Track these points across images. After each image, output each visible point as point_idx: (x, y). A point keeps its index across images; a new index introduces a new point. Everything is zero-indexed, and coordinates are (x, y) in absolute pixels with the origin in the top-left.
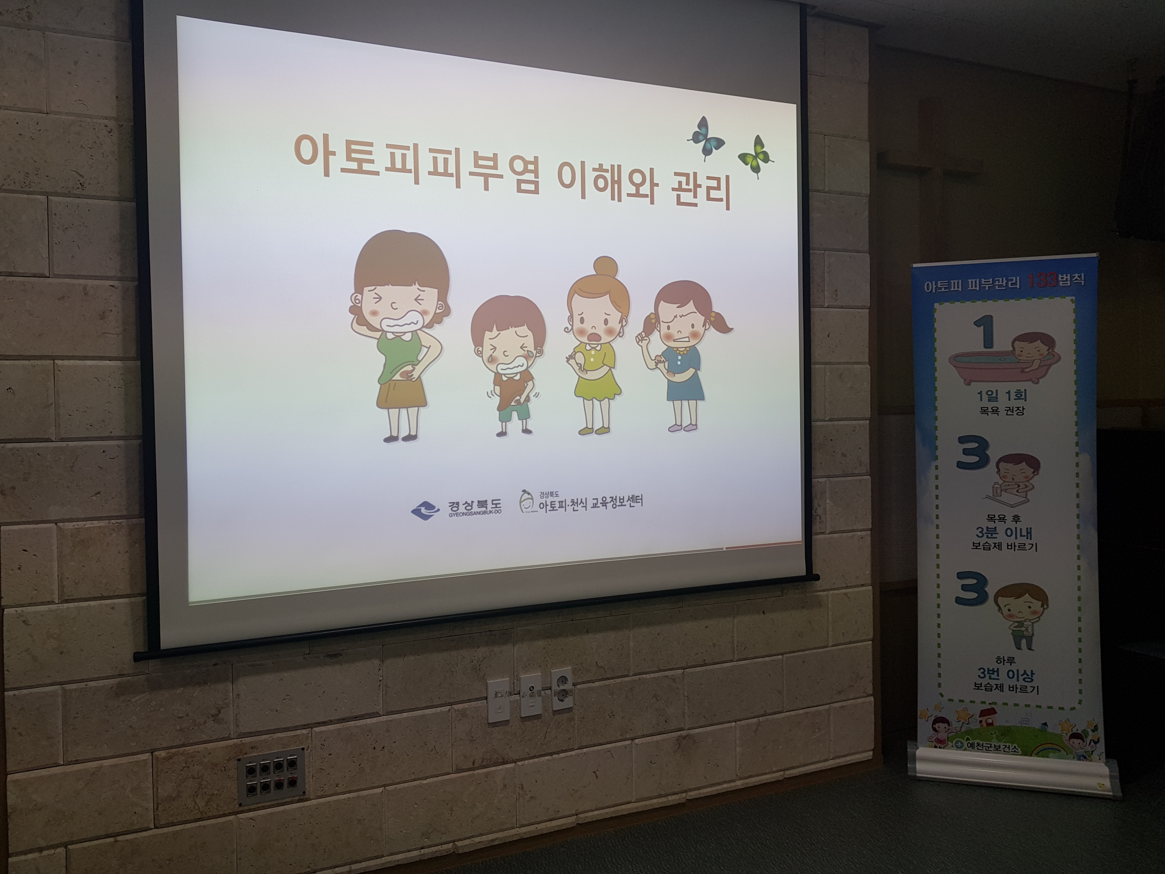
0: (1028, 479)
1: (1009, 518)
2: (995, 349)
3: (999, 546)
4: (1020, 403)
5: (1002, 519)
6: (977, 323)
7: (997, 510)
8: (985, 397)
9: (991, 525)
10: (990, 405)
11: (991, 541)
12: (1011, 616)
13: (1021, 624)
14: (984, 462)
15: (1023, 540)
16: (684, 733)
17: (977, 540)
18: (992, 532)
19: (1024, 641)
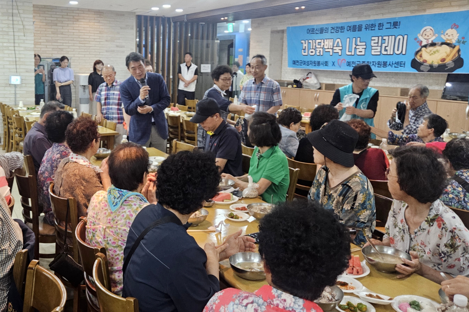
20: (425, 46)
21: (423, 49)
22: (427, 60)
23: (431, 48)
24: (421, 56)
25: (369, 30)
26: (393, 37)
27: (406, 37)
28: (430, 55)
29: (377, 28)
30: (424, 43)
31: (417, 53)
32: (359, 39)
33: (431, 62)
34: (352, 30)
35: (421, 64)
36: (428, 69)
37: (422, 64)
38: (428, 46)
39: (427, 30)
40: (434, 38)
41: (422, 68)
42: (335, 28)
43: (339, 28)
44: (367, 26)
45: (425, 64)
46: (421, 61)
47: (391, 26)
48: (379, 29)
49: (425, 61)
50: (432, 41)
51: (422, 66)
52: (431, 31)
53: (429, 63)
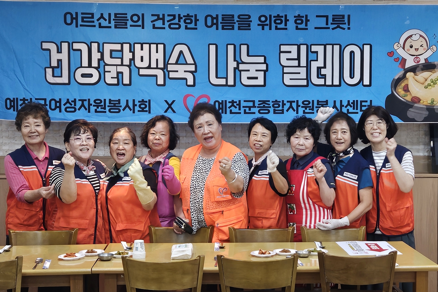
20: (413, 70)
21: (410, 75)
22: (421, 98)
23: (426, 74)
24: (406, 89)
25: (270, 29)
26: (337, 48)
27: (367, 48)
28: (426, 87)
29: (291, 24)
30: (410, 63)
31: (396, 83)
32: (244, 48)
33: (430, 102)
34: (220, 26)
35: (407, 106)
36: (424, 116)
37: (412, 107)
38: (418, 69)
39: (414, 38)
40: (429, 53)
41: (411, 113)
42: (167, 18)
43: (180, 18)
44: (263, 19)
45: (416, 105)
46: (409, 98)
47: (327, 24)
48: (297, 28)
49: (417, 100)
50: (426, 60)
51: (410, 109)
52: (421, 39)
53: (425, 103)
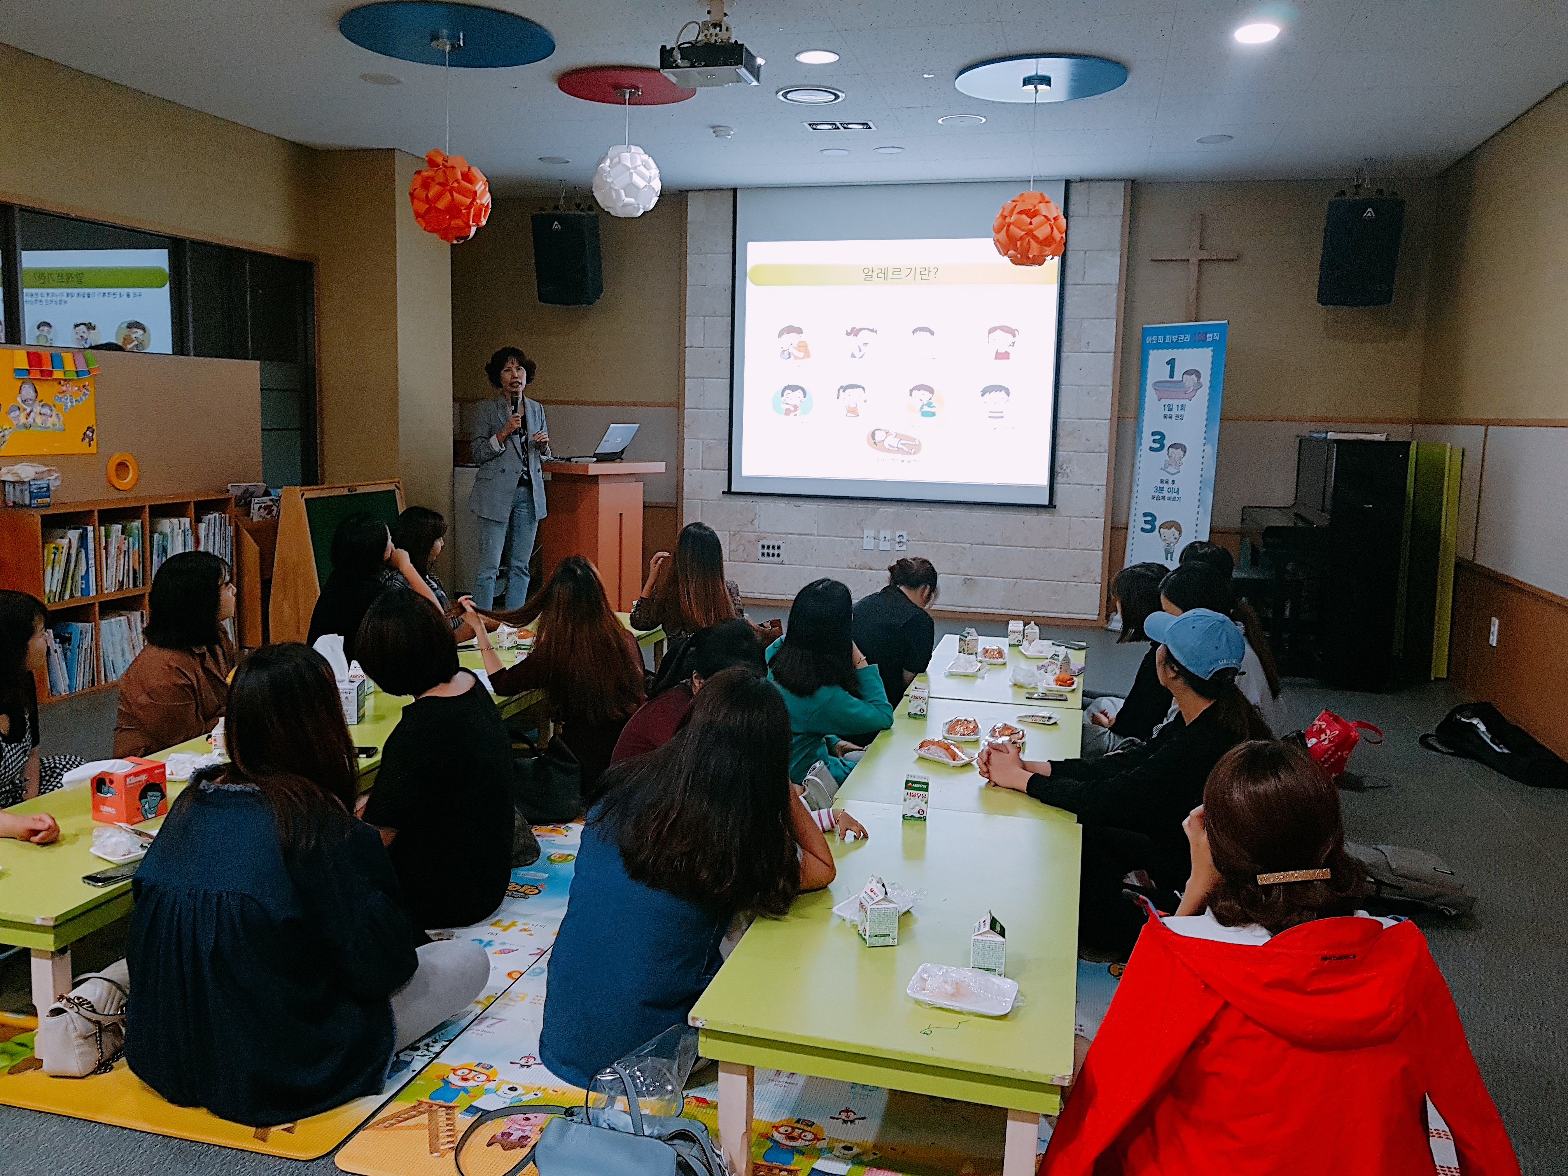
0: (1181, 458)
1: (1170, 482)
2: (1175, 379)
3: (1163, 498)
4: (1182, 413)
5: (1167, 482)
6: (1168, 363)
7: (1166, 476)
8: (1167, 408)
9: (1162, 485)
10: (1169, 413)
11: (1161, 495)
12: (1165, 540)
13: (1169, 545)
14: (1161, 448)
15: (1175, 495)
16: (969, 577)
17: (1154, 494)
18: (1162, 489)
19: (1169, 555)
